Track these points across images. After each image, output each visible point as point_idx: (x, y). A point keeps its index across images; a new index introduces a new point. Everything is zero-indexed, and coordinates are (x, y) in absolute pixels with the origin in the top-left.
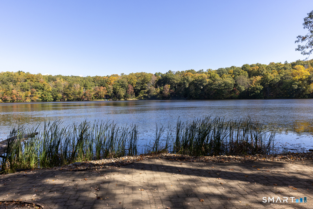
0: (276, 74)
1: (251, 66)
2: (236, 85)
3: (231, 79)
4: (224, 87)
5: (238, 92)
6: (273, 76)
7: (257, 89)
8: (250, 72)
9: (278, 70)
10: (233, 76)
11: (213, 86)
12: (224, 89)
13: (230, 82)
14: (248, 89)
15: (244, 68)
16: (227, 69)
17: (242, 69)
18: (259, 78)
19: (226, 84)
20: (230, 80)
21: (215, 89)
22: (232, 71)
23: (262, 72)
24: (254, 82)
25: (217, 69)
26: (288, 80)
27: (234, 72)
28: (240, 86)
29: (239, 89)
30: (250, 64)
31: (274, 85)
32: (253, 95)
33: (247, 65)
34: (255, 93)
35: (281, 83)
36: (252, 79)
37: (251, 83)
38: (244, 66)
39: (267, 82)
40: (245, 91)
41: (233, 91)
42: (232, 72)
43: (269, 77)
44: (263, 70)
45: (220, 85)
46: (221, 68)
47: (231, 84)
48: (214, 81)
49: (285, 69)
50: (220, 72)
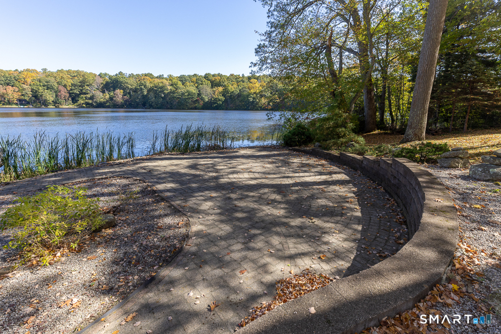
0: (235, 86)
1: (214, 76)
2: (199, 95)
3: (195, 88)
4: (188, 95)
5: (202, 103)
6: (233, 88)
7: (219, 100)
8: (213, 81)
9: (238, 82)
10: (196, 85)
11: (175, 95)
12: (187, 99)
13: (194, 92)
14: (211, 99)
15: (207, 77)
16: (189, 76)
17: (205, 78)
18: (221, 89)
19: (190, 93)
20: (193, 89)
21: (178, 98)
22: (194, 79)
23: (223, 83)
24: (216, 93)
25: (179, 76)
26: (245, 93)
27: (197, 80)
28: (204, 96)
29: (202, 99)
30: (212, 73)
31: (234, 97)
32: (216, 106)
33: (209, 74)
34: (217, 103)
35: (239, 95)
36: (214, 89)
37: (214, 94)
38: (206, 75)
39: (228, 93)
40: (208, 101)
41: (197, 100)
42: (195, 81)
43: (229, 88)
44: (225, 81)
45: (183, 94)
46: (183, 75)
47: (195, 94)
48: (177, 89)
49: (243, 82)
50: (183, 79)
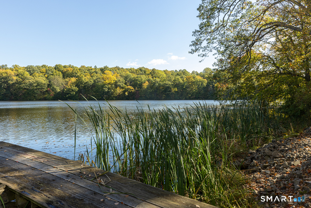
0: (89, 77)
1: (65, 67)
2: (49, 85)
3: (45, 79)
4: (36, 86)
5: (52, 93)
6: (86, 79)
7: (73, 90)
8: (64, 73)
9: (91, 73)
10: (46, 76)
11: (22, 86)
12: (36, 89)
13: (44, 82)
14: (64, 90)
15: (57, 68)
16: (38, 67)
17: (55, 68)
18: (73, 80)
19: (38, 84)
20: (43, 80)
21: (25, 89)
22: (44, 70)
23: (76, 74)
24: (69, 84)
25: (26, 66)
26: (100, 84)
27: (47, 72)
28: (55, 87)
29: (54, 89)
30: (63, 65)
31: (88, 87)
32: (69, 97)
33: (60, 66)
34: (70, 94)
35: (94, 86)
36: (66, 80)
37: (67, 84)
38: (56, 66)
39: (82, 84)
40: (60, 92)
41: (47, 91)
42: (45, 71)
43: (83, 79)
44: (78, 72)
45: (31, 84)
46: (31, 66)
47: (45, 84)
48: (23, 79)
49: (96, 73)
50: (31, 70)
